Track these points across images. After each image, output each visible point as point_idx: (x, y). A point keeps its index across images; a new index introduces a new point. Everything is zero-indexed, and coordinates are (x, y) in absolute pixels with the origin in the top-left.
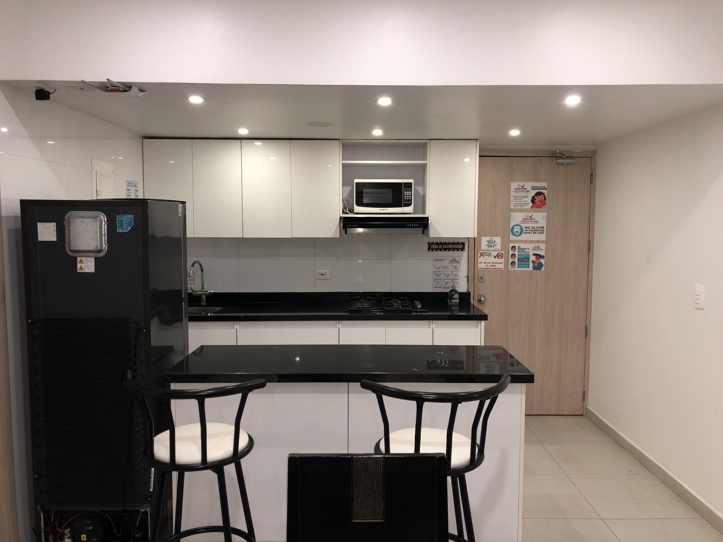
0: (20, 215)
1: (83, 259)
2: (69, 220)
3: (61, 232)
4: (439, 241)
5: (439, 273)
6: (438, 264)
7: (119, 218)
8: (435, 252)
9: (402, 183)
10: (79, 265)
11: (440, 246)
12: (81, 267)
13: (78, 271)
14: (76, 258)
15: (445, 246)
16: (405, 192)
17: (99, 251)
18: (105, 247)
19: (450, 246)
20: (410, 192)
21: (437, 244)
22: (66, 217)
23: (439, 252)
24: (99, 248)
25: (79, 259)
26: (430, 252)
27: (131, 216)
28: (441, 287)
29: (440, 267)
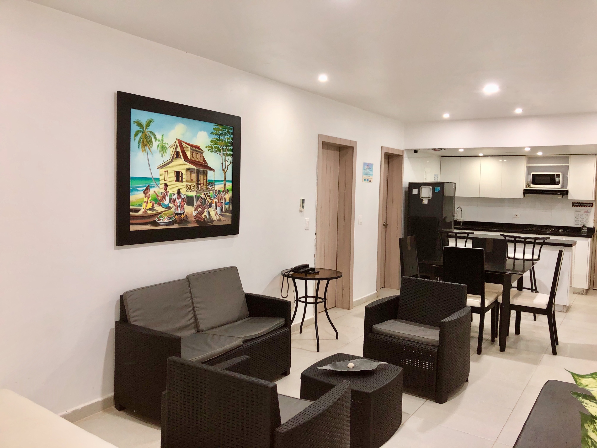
0: (408, 187)
1: (424, 200)
2: (421, 188)
3: (419, 192)
4: (578, 202)
5: (577, 218)
6: (578, 213)
7: (435, 188)
8: (576, 207)
9: (555, 174)
10: (423, 201)
11: (579, 205)
12: (424, 202)
13: (423, 203)
14: (422, 199)
15: (582, 205)
16: (557, 178)
17: (429, 198)
18: (431, 196)
19: (585, 205)
20: (559, 178)
21: (577, 203)
22: (421, 187)
23: (578, 207)
24: (429, 197)
25: (423, 200)
26: (573, 207)
27: (439, 187)
28: (579, 225)
29: (578, 215)
